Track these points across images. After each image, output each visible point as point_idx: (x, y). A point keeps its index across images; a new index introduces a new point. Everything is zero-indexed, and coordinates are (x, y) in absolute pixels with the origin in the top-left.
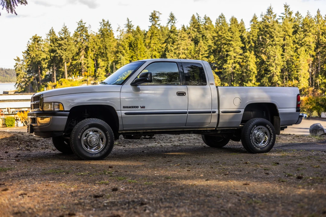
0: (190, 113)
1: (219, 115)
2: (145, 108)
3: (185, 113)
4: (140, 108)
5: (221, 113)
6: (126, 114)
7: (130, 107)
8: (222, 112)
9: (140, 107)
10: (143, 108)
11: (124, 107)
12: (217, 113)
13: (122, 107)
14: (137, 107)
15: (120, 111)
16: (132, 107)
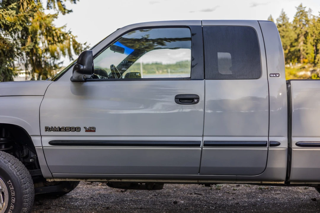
0: (207, 144)
1: (289, 150)
2: (95, 131)
3: (197, 144)
4: (83, 132)
5: (294, 146)
6: (51, 143)
7: (60, 130)
8: (297, 144)
9: (83, 130)
10: (91, 131)
11: (47, 129)
12: (284, 145)
13: (43, 129)
14: (77, 129)
15: (39, 138)
16: (66, 129)
